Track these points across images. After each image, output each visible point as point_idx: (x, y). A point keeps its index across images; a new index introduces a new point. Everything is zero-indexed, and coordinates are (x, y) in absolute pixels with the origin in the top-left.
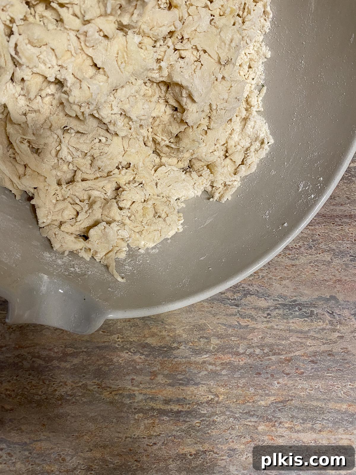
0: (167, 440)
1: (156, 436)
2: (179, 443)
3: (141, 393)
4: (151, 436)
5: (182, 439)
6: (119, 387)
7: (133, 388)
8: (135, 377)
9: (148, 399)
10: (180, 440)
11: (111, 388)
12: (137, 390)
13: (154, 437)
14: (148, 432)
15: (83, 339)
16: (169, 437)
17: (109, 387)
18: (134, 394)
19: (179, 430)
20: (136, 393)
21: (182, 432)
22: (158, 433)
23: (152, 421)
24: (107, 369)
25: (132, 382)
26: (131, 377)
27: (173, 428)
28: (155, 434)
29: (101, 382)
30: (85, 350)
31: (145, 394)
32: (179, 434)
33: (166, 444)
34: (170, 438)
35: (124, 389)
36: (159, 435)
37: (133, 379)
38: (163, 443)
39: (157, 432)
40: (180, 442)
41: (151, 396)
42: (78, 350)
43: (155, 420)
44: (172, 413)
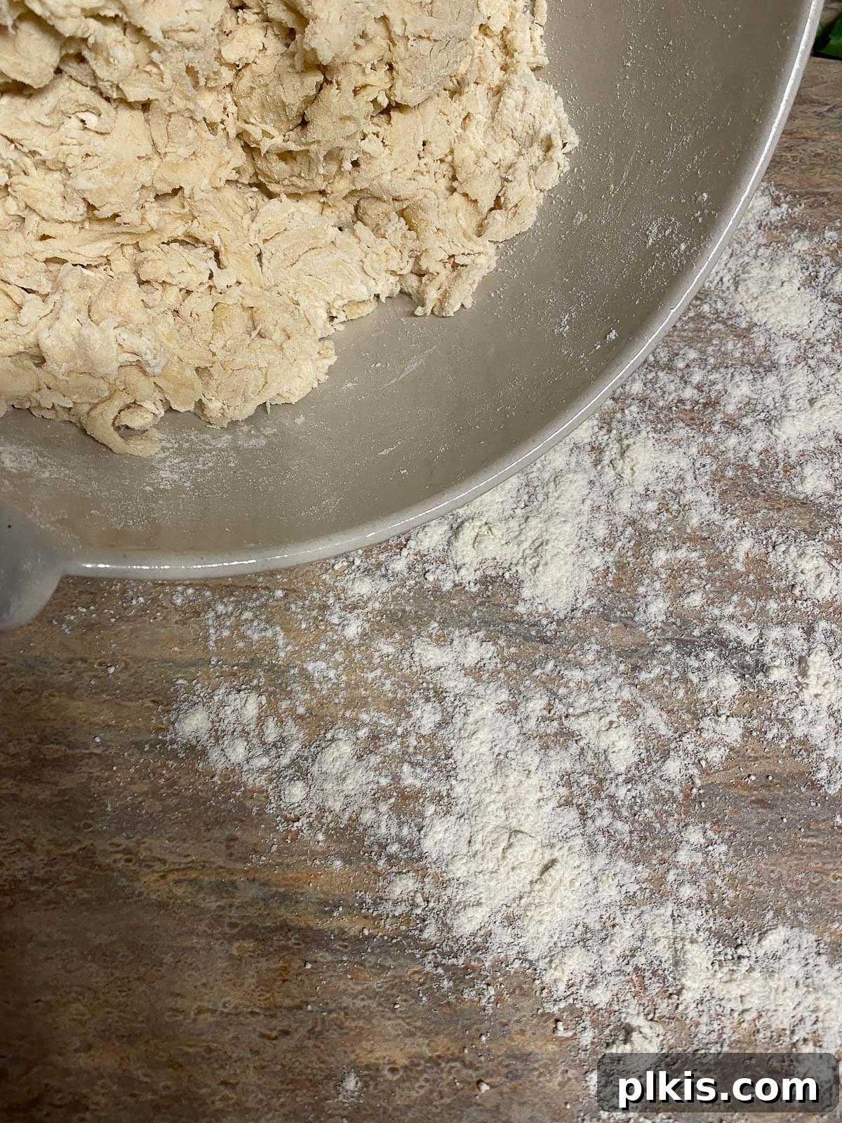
0: (323, 1020)
1: (290, 1009)
2: (360, 1033)
3: (254, 880)
4: (276, 1007)
5: (369, 1020)
6: (188, 860)
7: (231, 865)
8: (239, 834)
9: (273, 896)
10: (361, 1024)
11: (164, 862)
12: (242, 871)
13: (284, 1012)
14: (268, 995)
15: (94, 720)
16: (330, 1012)
17: (159, 860)
18: (233, 883)
19: (361, 993)
20: (240, 879)
21: (370, 998)
22: (298, 1001)
23: (281, 964)
24: (158, 806)
25: (228, 847)
26: (227, 833)
27: (343, 987)
28: (288, 1002)
29: (138, 843)
30: (98, 751)
31: (265, 884)
32: (359, 1004)
33: (321, 1033)
34: (334, 1015)
35: (204, 866)
36: (300, 1008)
37: (233, 839)
38: (309, 1031)
39: (293, 998)
40: (362, 1028)
41: (282, 890)
42: (77, 751)
43: (289, 962)
44: (344, 940)
